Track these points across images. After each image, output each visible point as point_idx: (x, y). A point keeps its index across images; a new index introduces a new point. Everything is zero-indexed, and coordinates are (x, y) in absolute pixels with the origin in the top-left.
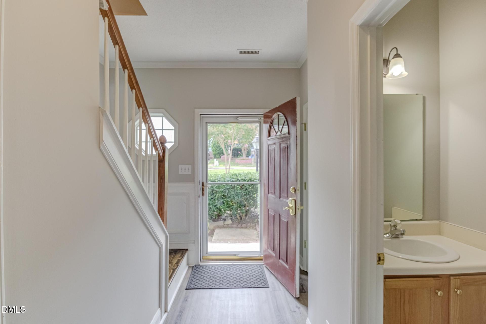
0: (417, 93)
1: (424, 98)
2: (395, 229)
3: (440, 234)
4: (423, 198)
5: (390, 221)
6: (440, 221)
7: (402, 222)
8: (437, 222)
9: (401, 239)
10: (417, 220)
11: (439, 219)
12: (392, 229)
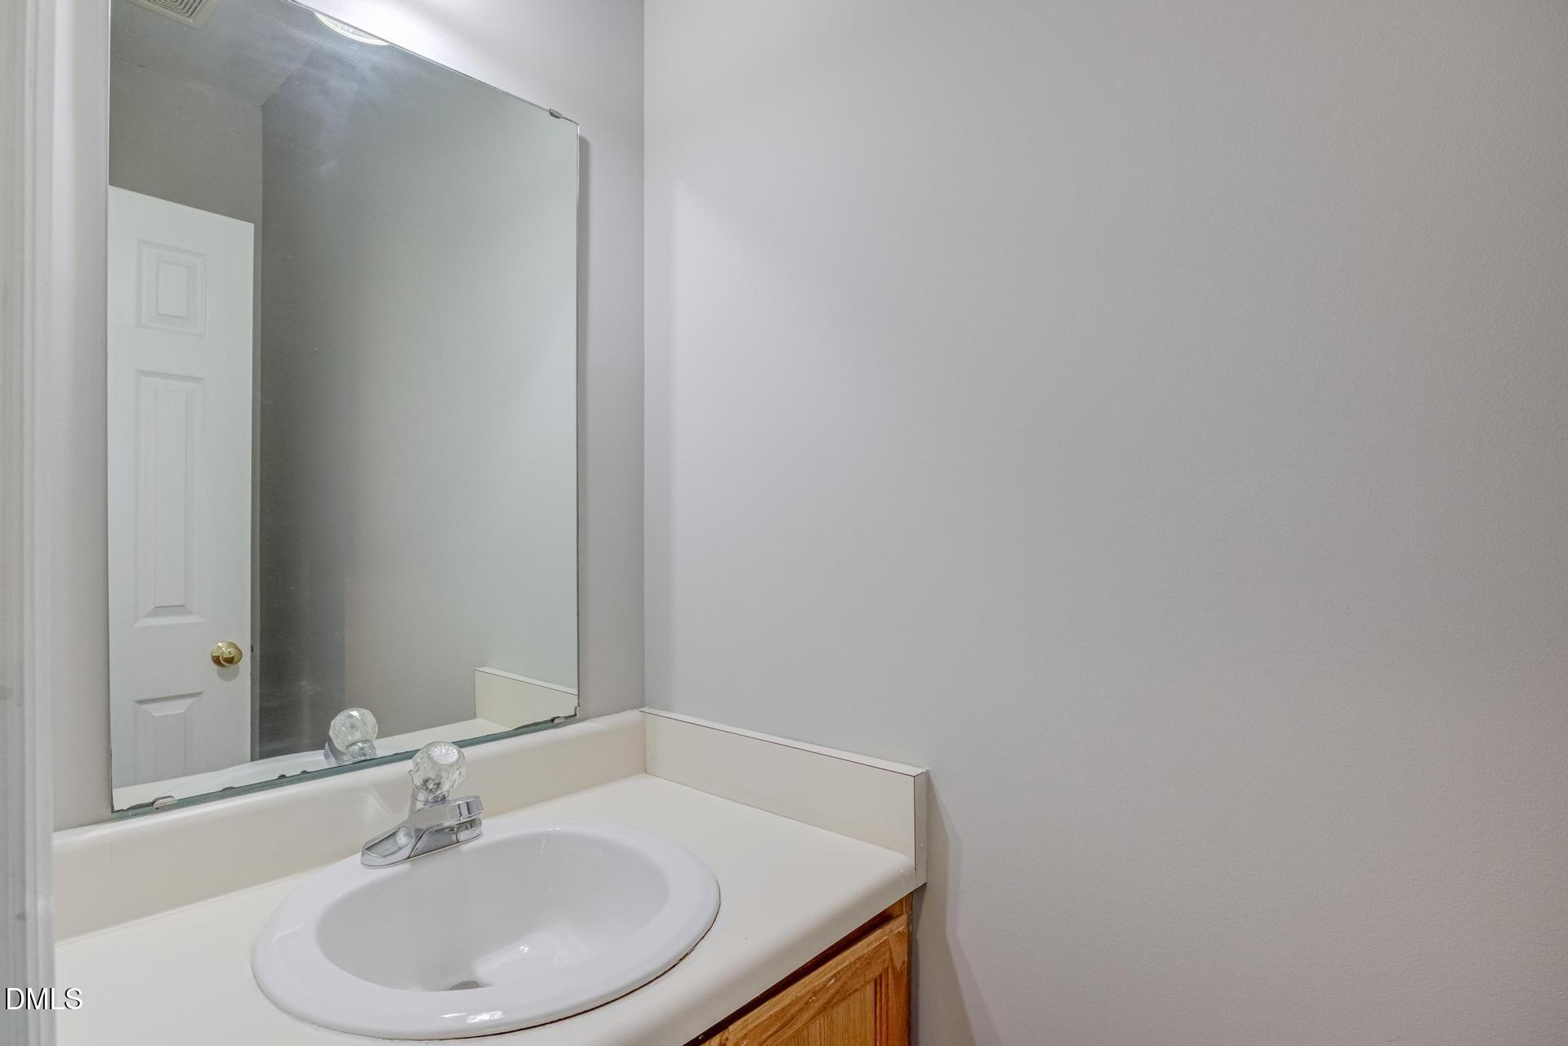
0: (555, 108)
1: (584, 145)
2: (436, 801)
3: (643, 767)
4: (578, 615)
5: (408, 755)
6: (646, 709)
7: (468, 751)
8: (632, 716)
9: (465, 848)
10: (552, 723)
11: (640, 703)
12: (419, 805)
